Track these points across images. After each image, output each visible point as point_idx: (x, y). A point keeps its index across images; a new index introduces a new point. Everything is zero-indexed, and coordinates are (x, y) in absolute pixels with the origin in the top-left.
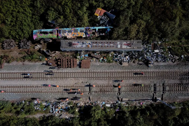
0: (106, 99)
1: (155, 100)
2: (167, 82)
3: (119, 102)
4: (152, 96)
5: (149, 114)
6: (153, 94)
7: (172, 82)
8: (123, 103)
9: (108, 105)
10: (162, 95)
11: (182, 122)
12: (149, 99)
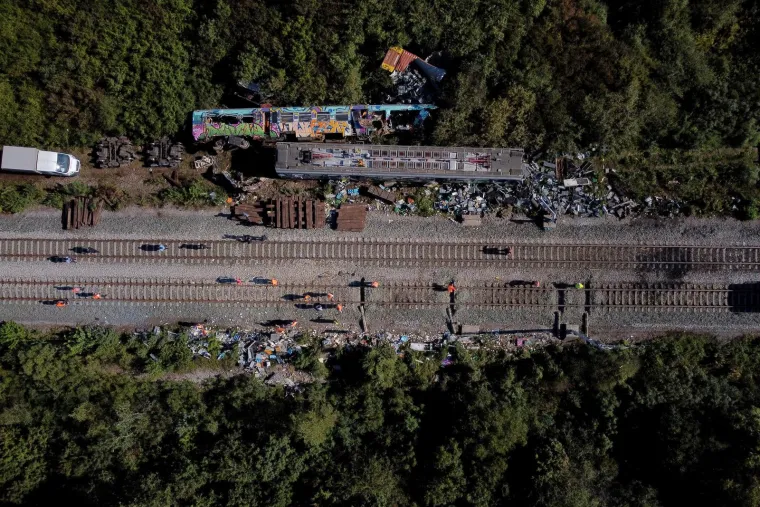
0: (412, 325)
1: (561, 332)
2: (598, 276)
3: (453, 338)
4: (553, 318)
5: (541, 375)
6: (556, 313)
7: (614, 277)
8: (465, 340)
9: (418, 347)
10: (584, 316)
11: (642, 402)
12: (541, 331)
